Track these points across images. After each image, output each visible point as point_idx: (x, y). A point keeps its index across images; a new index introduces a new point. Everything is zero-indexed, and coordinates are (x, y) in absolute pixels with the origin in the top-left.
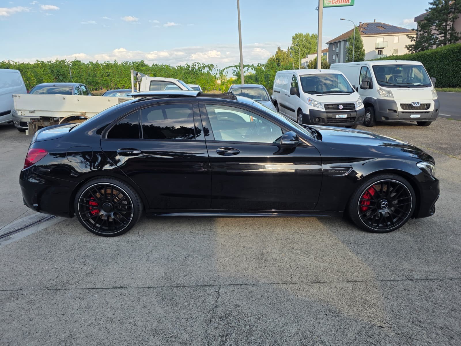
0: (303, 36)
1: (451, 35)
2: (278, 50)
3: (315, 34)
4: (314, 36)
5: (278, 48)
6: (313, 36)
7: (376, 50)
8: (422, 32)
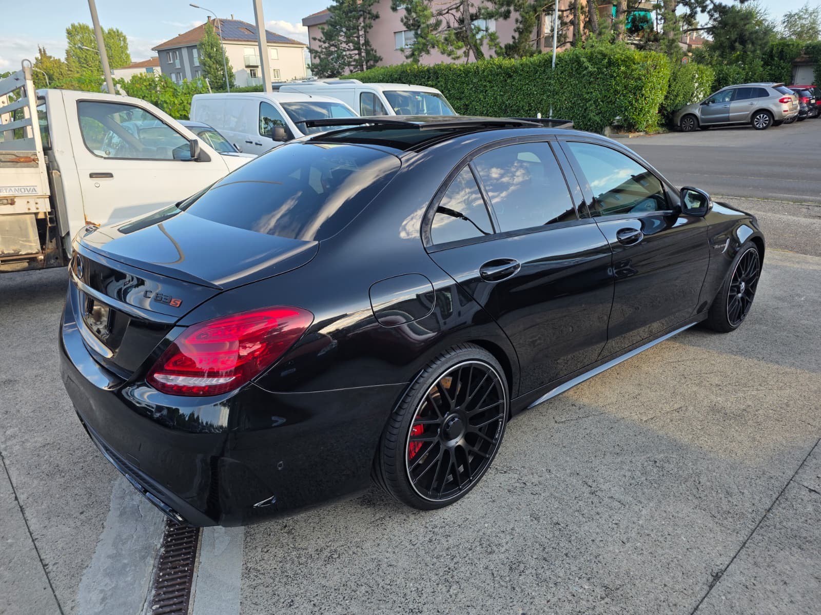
0: (89, 30)
1: (368, 52)
2: (41, 55)
3: (115, 30)
4: (114, 32)
5: (40, 50)
6: (112, 33)
7: (246, 69)
8: (327, 45)
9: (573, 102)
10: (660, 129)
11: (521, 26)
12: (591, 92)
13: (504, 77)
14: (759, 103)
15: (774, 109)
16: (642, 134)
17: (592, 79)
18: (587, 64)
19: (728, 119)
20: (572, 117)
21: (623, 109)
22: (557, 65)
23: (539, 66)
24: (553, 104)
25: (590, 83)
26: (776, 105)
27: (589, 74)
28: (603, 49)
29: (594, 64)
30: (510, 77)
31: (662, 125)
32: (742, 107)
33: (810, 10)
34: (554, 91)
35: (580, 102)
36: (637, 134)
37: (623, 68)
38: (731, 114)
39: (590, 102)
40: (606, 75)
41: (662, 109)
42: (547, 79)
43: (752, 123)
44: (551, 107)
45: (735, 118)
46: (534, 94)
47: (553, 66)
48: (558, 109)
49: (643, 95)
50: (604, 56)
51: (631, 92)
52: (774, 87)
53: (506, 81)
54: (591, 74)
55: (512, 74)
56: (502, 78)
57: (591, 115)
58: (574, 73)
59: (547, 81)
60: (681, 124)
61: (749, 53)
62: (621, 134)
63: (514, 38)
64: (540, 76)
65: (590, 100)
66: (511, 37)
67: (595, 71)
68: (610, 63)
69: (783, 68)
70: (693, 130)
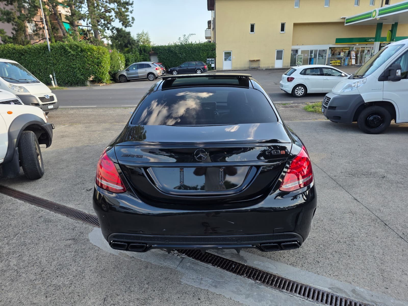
9: (66, 69)
10: (111, 82)
11: (16, 27)
12: (75, 64)
13: (18, 55)
14: (148, 70)
15: (154, 72)
16: (105, 84)
17: (74, 58)
18: (70, 50)
19: (138, 77)
20: (68, 77)
21: (94, 72)
22: (51, 50)
23: (40, 50)
24: (54, 70)
25: (73, 60)
26: (155, 71)
27: (72, 55)
28: (76, 43)
29: (74, 50)
30: (23, 55)
31: (111, 80)
32: (142, 72)
33: (145, 33)
34: (53, 63)
35: (70, 69)
36: (103, 84)
37: (89, 53)
38: (139, 75)
39: (76, 69)
40: (81, 56)
41: (110, 73)
42: (47, 57)
43: (148, 78)
44: (54, 72)
45: (141, 76)
46: (41, 64)
47: (50, 50)
48: (58, 73)
49: (102, 66)
50: (78, 47)
51: (96, 64)
52: (152, 64)
53: (20, 57)
54: (73, 55)
55: (24, 53)
56: (17, 55)
57: (78, 75)
58: (63, 54)
59: (48, 58)
60: (119, 79)
61: (133, 49)
62: (96, 84)
63: (12, 33)
64: (42, 55)
65: (76, 68)
66: (11, 33)
67: (75, 54)
68: (82, 51)
69: (146, 56)
70: (125, 82)
